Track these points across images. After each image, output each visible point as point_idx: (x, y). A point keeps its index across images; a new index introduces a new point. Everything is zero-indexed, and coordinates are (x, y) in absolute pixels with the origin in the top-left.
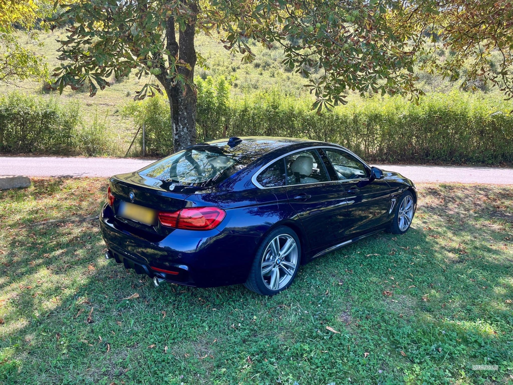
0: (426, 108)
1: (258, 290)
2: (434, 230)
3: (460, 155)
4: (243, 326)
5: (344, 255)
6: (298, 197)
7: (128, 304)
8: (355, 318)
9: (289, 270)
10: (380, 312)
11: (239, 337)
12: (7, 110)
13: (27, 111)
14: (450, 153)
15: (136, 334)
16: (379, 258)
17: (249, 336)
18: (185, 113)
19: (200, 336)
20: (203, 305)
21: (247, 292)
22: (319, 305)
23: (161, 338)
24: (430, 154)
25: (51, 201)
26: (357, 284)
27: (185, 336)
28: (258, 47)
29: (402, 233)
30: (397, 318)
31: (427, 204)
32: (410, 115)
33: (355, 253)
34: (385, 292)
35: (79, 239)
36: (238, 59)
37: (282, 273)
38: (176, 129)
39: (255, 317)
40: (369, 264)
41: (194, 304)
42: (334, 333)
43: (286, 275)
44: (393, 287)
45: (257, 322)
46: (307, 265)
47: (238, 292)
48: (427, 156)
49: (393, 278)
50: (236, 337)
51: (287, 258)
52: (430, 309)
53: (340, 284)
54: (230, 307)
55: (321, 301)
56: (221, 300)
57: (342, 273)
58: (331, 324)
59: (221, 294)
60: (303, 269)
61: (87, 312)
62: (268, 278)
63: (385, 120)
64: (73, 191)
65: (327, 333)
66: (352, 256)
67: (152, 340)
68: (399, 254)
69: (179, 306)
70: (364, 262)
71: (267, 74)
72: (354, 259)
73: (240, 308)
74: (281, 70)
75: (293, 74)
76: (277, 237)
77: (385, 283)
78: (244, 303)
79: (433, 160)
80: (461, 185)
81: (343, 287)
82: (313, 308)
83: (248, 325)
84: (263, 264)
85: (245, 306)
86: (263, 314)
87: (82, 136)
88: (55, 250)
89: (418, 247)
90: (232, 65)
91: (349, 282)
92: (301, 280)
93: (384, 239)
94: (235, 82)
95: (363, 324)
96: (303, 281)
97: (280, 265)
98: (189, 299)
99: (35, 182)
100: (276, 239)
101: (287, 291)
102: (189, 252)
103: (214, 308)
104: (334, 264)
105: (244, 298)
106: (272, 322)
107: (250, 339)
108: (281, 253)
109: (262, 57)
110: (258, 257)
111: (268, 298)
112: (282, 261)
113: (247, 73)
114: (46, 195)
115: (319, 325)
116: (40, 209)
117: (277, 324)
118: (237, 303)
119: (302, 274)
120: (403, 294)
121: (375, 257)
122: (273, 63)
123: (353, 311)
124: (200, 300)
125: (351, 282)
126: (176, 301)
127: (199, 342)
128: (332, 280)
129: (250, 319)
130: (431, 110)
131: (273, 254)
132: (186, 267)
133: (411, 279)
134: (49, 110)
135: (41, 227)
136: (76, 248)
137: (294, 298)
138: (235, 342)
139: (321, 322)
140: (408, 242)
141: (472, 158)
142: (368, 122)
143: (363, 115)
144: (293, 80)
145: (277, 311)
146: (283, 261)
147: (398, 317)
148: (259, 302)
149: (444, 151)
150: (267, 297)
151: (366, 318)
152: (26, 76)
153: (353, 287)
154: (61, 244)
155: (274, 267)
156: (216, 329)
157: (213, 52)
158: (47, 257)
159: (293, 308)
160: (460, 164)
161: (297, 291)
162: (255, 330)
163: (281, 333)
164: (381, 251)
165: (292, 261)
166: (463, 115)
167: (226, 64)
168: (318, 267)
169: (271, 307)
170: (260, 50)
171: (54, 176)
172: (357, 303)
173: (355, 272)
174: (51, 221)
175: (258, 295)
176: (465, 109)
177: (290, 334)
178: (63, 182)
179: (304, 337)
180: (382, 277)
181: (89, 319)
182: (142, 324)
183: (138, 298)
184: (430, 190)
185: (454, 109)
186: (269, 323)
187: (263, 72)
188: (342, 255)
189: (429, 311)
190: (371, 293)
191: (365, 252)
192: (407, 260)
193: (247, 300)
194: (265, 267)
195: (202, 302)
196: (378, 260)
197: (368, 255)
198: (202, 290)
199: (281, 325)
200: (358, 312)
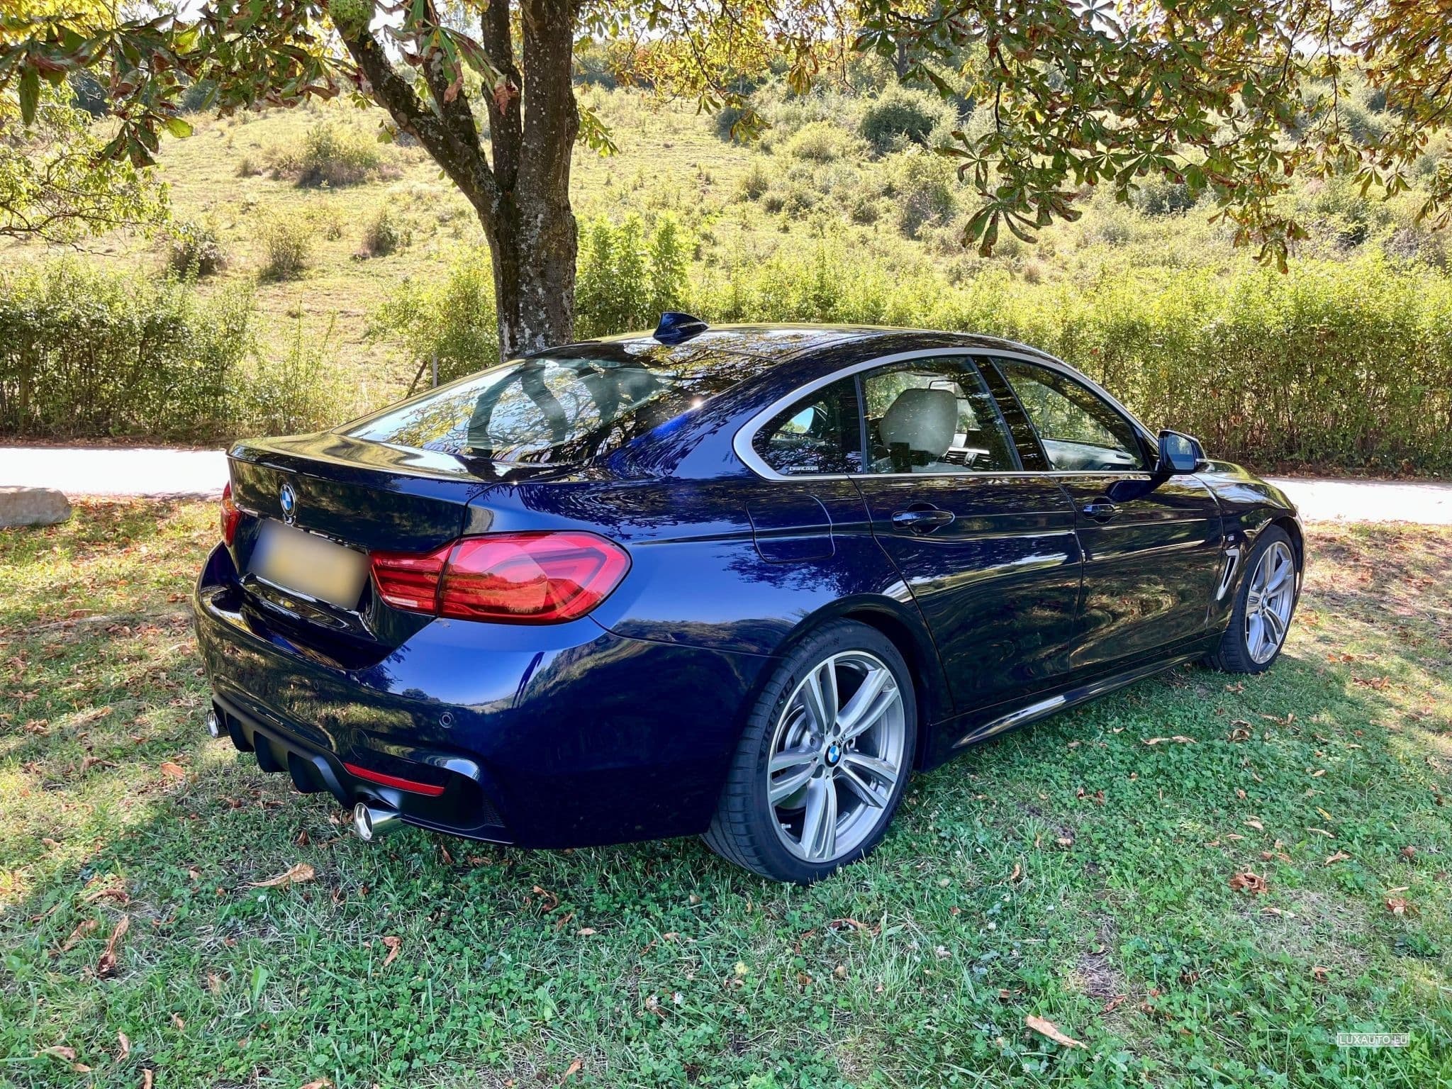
0: (1288, 303)
1: (755, 860)
2: (1365, 662)
3: (1394, 448)
4: (693, 1003)
5: (1068, 739)
6: (907, 516)
7: (263, 905)
8: (1134, 980)
9: (873, 785)
10: (1235, 955)
11: (671, 1054)
12: (41, 312)
13: (98, 315)
14: (1364, 441)
15: (264, 1030)
16: (1194, 751)
17: (713, 1048)
18: (540, 290)
19: (516, 1045)
20: (544, 912)
21: (715, 867)
22: (992, 925)
23: (359, 1048)
24: (1299, 445)
25: (117, 563)
26: (1126, 845)
27: (456, 1043)
28: (776, 158)
29: (1257, 669)
30: (1306, 985)
31: (1318, 583)
32: (1236, 327)
33: (1105, 732)
34: (1242, 880)
35: (163, 675)
36: (719, 188)
37: (847, 799)
38: (512, 338)
39: (741, 968)
40: (1161, 771)
41: (514, 910)
42: (1061, 1047)
43: (861, 806)
44: (1265, 859)
45: (746, 988)
46: (937, 772)
47: (682, 868)
48: (1292, 453)
49: (1258, 825)
50: (659, 1053)
51: (866, 744)
52: (1427, 947)
53: (1062, 841)
54: (644, 926)
55: (997, 905)
56: (615, 895)
57: (1065, 801)
58: (1043, 1005)
59: (616, 872)
60: (921, 786)
61: (105, 935)
62: (794, 815)
63: (1160, 342)
64: (195, 534)
65: (1034, 1045)
66: (1096, 743)
67: (321, 1059)
68: (1263, 740)
69: (455, 918)
70: (1141, 766)
71: (800, 229)
72: (1103, 754)
73: (686, 930)
74: (843, 218)
75: (876, 230)
76: (830, 662)
77: (1234, 844)
78: (700, 908)
79: (1308, 462)
80: (1419, 529)
81: (1075, 856)
82: (967, 935)
83: (711, 999)
84: (776, 763)
85: (706, 920)
86: (771, 957)
87: (255, 389)
88: (70, 709)
89: (1325, 717)
90: (702, 205)
91: (1095, 837)
92: (916, 826)
93: (1198, 690)
94: (710, 251)
95: (1176, 1007)
96: (925, 830)
97: (838, 770)
98: (496, 889)
99: (86, 509)
100: (825, 669)
101: (866, 866)
102: (488, 709)
103: (585, 927)
104: (1033, 770)
105: (702, 890)
106: (809, 990)
107: (716, 1062)
108: (845, 723)
109: (789, 183)
110: (756, 734)
111: (795, 893)
112: (846, 752)
113: (744, 227)
114: (109, 547)
115: (997, 1009)
116: (76, 585)
117: (828, 998)
118: (676, 910)
119: (920, 804)
120: (1307, 883)
121: (1180, 748)
122: (821, 199)
123: (1127, 950)
124: (539, 894)
125: (1102, 835)
126: (446, 895)
127: (510, 1069)
128: (1033, 826)
129: (723, 973)
130: (1302, 311)
131: (814, 727)
132: (470, 769)
133: (1326, 828)
134: (161, 313)
135: (58, 636)
136: (145, 704)
137: (892, 892)
138: (654, 1075)
139: (1000, 992)
140: (1286, 700)
141: (1431, 457)
142: (1106, 346)
143: (1091, 326)
144: (877, 244)
145: (826, 946)
146: (852, 751)
147: (1307, 979)
148: (759, 905)
149: (1345, 436)
150: (788, 886)
151: (1182, 980)
152: (108, 221)
153: (1112, 855)
154: (97, 691)
155: (817, 774)
156: (586, 1015)
157: (648, 170)
158: (37, 732)
159: (891, 931)
160: (1395, 476)
161: (904, 867)
162: (738, 1023)
163: (841, 1035)
164: (1195, 726)
165: (882, 755)
166: (1401, 326)
167: (685, 202)
168: (977, 781)
169: (806, 926)
170: (784, 165)
171: (150, 494)
172: (1138, 918)
173: (1112, 797)
174: (92, 619)
175: (755, 879)
176: (1409, 307)
177: (882, 1045)
178: (170, 510)
179: (937, 1059)
180: (1217, 819)
181: (104, 961)
182: (302, 986)
183: (309, 882)
184: (1322, 543)
185: (1375, 307)
186: (797, 993)
187: (791, 224)
188: (1060, 740)
189: (1422, 953)
190: (1188, 882)
191: (1140, 729)
192: (1296, 759)
193: (712, 897)
194: (779, 775)
195: (545, 902)
196: (1193, 756)
197: (1153, 742)
198: (549, 855)
199: (842, 1004)
200: (1145, 954)
